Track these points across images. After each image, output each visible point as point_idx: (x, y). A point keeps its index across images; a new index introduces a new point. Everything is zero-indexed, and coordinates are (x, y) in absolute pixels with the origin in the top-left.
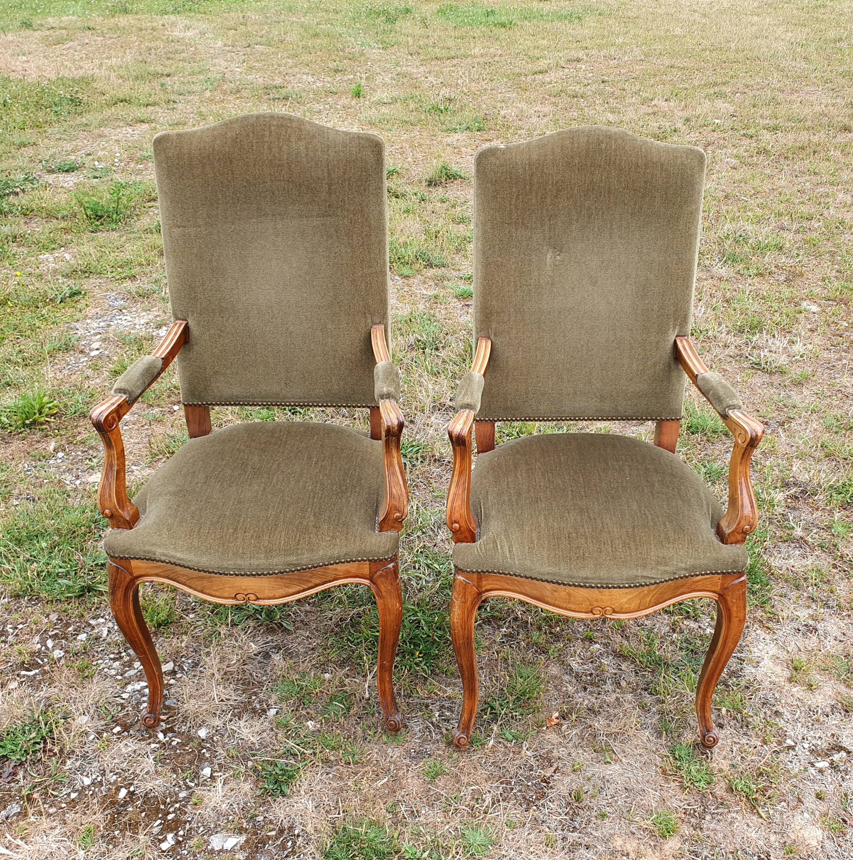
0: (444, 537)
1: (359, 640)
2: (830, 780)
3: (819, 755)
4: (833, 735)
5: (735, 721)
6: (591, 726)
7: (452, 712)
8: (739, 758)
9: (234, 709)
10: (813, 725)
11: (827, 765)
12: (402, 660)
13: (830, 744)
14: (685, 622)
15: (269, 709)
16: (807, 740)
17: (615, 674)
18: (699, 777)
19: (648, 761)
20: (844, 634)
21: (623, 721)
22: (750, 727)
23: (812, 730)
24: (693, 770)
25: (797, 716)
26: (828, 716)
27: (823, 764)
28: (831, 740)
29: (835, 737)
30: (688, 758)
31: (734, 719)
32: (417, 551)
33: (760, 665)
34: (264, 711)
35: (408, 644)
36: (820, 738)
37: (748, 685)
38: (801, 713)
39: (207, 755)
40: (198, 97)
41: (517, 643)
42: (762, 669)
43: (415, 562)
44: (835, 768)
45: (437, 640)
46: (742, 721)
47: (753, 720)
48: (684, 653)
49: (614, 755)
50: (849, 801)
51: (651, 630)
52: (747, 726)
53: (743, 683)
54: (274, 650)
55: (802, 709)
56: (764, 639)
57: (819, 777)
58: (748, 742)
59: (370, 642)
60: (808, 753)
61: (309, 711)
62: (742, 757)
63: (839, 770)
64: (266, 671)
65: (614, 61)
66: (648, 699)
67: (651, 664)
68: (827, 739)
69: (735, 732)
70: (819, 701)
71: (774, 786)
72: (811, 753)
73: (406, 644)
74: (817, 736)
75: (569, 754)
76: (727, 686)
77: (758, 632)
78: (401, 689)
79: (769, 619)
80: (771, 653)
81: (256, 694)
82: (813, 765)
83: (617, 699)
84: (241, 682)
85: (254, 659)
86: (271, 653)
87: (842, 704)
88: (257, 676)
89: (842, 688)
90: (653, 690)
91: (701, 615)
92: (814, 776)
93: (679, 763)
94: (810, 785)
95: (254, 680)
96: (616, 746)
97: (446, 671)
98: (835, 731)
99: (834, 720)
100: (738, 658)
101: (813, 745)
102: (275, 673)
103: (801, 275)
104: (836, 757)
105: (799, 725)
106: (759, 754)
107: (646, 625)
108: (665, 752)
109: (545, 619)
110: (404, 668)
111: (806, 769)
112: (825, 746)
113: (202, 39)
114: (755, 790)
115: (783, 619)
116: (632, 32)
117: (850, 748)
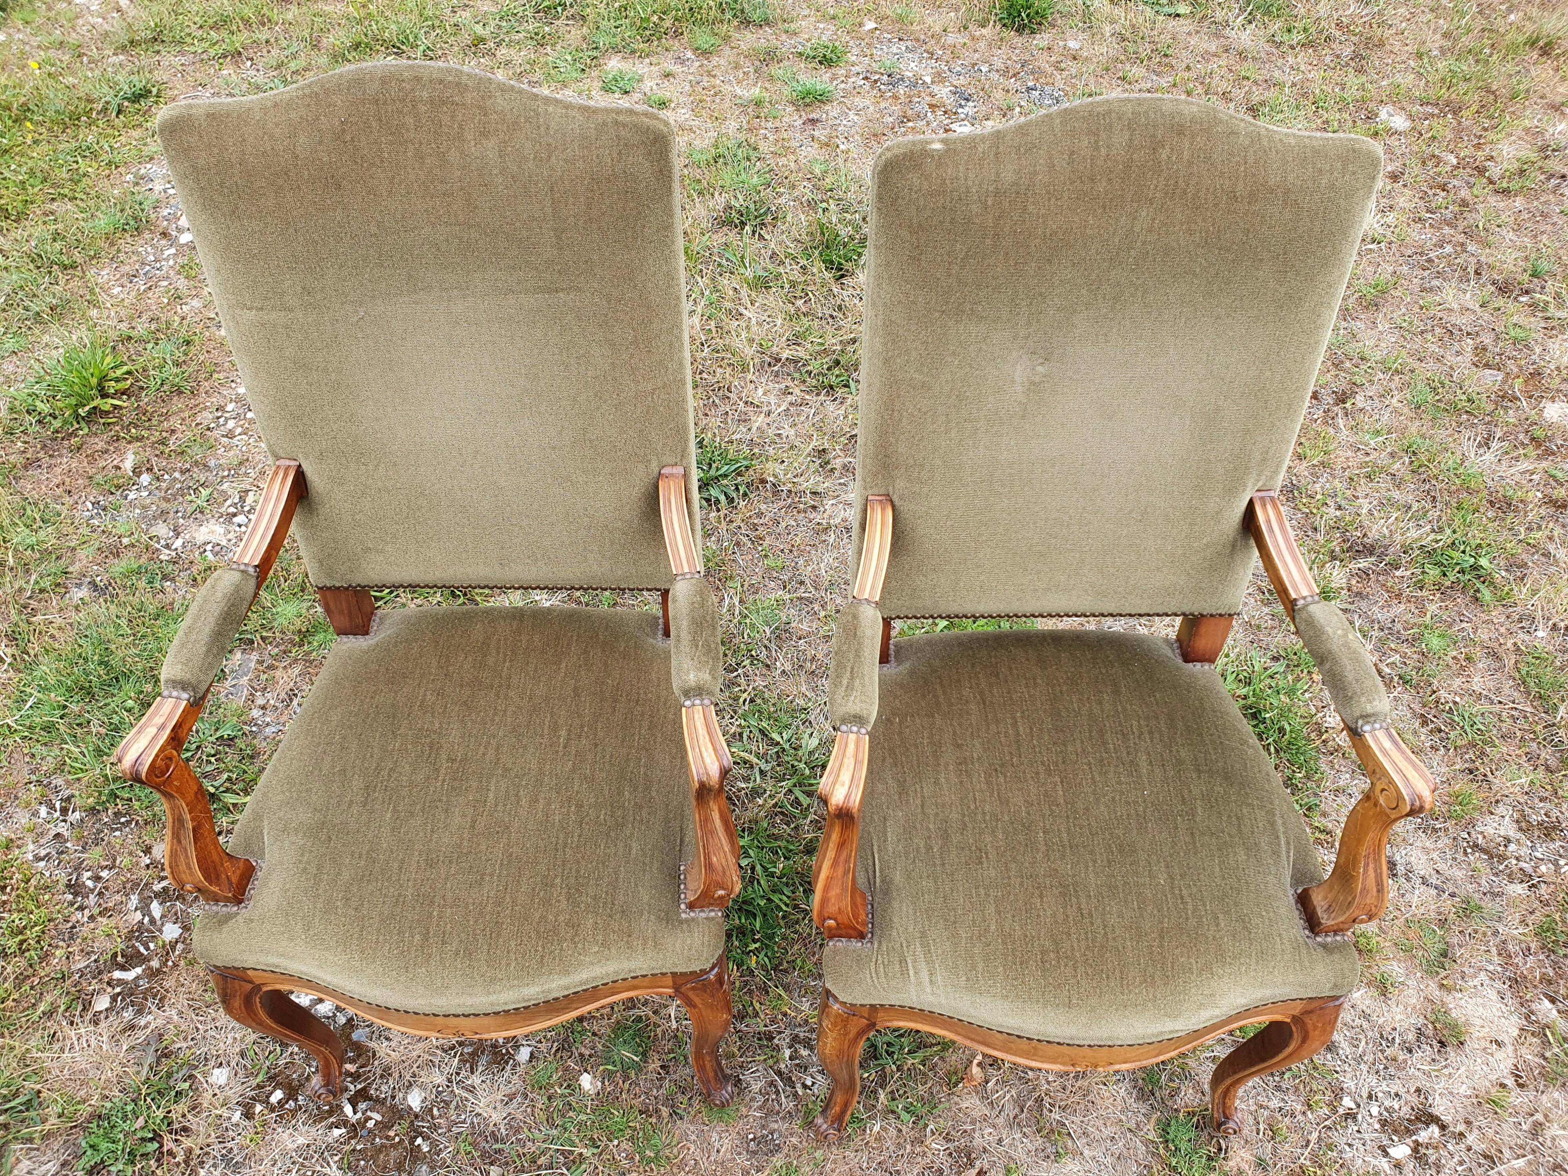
3: (1396, 1132)
4: (1418, 1090)
8: (1269, 1144)
10: (1386, 1068)
11: (1409, 1152)
13: (1413, 1108)
15: (518, 1047)
16: (1377, 1098)
19: (1126, 1152)
20: (1438, 871)
23: (1385, 1078)
25: (1360, 1049)
26: (1410, 1051)
27: (1401, 1151)
28: (1415, 1101)
29: (1422, 1096)
30: (1189, 1150)
32: (745, 702)
34: (511, 1053)
36: (1397, 1094)
38: (1367, 1043)
39: (425, 1149)
44: (1421, 1158)
49: (1070, 1143)
55: (1370, 1034)
58: (1283, 1105)
60: (1378, 1127)
61: (583, 1050)
62: (1273, 1141)
63: (1428, 1163)
68: (1410, 1098)
69: (1261, 1083)
70: (1397, 1018)
72: (1382, 1126)
74: (1393, 1092)
75: (1000, 1141)
82: (1385, 1153)
87: (1435, 1026)
89: (1433, 988)
93: (1174, 1159)
96: (1074, 1122)
98: (1423, 1082)
99: (1421, 1060)
101: (1386, 1109)
104: (1424, 1136)
105: (1365, 1068)
106: (1300, 1131)
108: (1150, 1132)
112: (1406, 1112)
117: (1446, 1119)
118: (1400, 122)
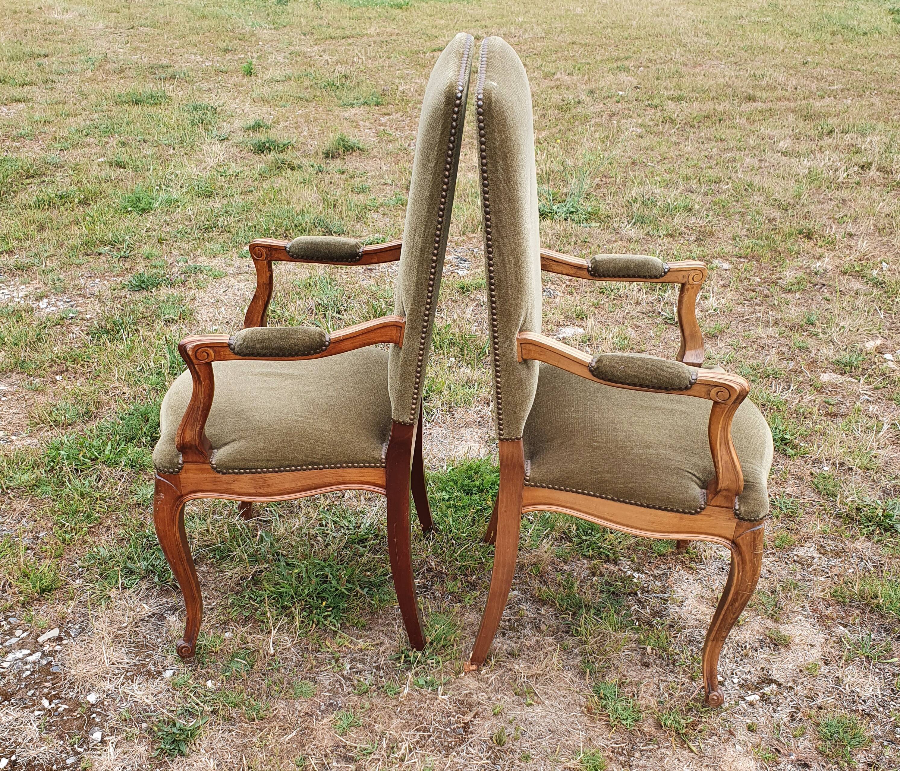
0: (351, 495)
1: (262, 598)
2: (761, 713)
3: (750, 689)
4: (763, 669)
5: (661, 660)
6: (511, 669)
7: (364, 664)
8: (667, 695)
9: (127, 672)
10: (741, 660)
11: (758, 698)
12: (309, 615)
13: (760, 678)
14: (605, 565)
15: (165, 671)
16: (736, 675)
17: (535, 619)
18: (625, 714)
19: (572, 702)
20: (769, 571)
21: (544, 662)
22: (677, 664)
23: (741, 665)
24: (619, 708)
25: (725, 652)
26: (756, 651)
27: (754, 697)
28: (761, 674)
29: (765, 671)
30: (614, 697)
31: (659, 658)
32: (324, 508)
33: (685, 604)
34: (160, 673)
35: (315, 599)
36: (749, 672)
37: (672, 624)
38: (729, 649)
39: (97, 720)
40: (79, 77)
41: (432, 593)
42: (687, 608)
43: (321, 519)
44: (766, 700)
45: (347, 593)
46: (669, 659)
47: (680, 658)
48: (605, 595)
49: (536, 698)
50: (781, 731)
51: (570, 575)
52: (674, 664)
53: (668, 622)
54: (169, 612)
55: (730, 645)
56: (687, 579)
57: (750, 710)
58: (676, 679)
59: (274, 599)
60: (738, 688)
61: (209, 670)
62: (670, 694)
63: (771, 703)
64: (160, 633)
65: (515, 39)
66: (569, 641)
67: (571, 606)
68: (757, 673)
69: (661, 670)
70: (747, 637)
71: (704, 720)
72: (741, 687)
73: (313, 599)
74: (746, 671)
75: (490, 699)
76: (651, 626)
77: (681, 572)
78: (308, 644)
79: (692, 560)
80: (695, 592)
81: (150, 656)
82: (743, 699)
83: (538, 642)
84: (134, 645)
85: (147, 621)
86: (165, 615)
87: (771, 638)
88: (151, 639)
89: (770, 623)
90: (574, 631)
91: (621, 558)
92: (745, 710)
93: (605, 702)
94: (742, 718)
95: (148, 642)
96: (538, 688)
97: (357, 623)
98: (765, 664)
99: (763, 654)
100: (661, 598)
101: (743, 679)
102: (171, 635)
103: (712, 234)
104: (767, 690)
105: (728, 661)
106: (687, 690)
107: (565, 570)
108: (589, 692)
109: (460, 568)
110: (311, 622)
111: (737, 704)
112: (755, 679)
113: (82, 22)
114: (685, 725)
115: (706, 559)
116: (531, 11)
117: (780, 680)
118: (726, 265)
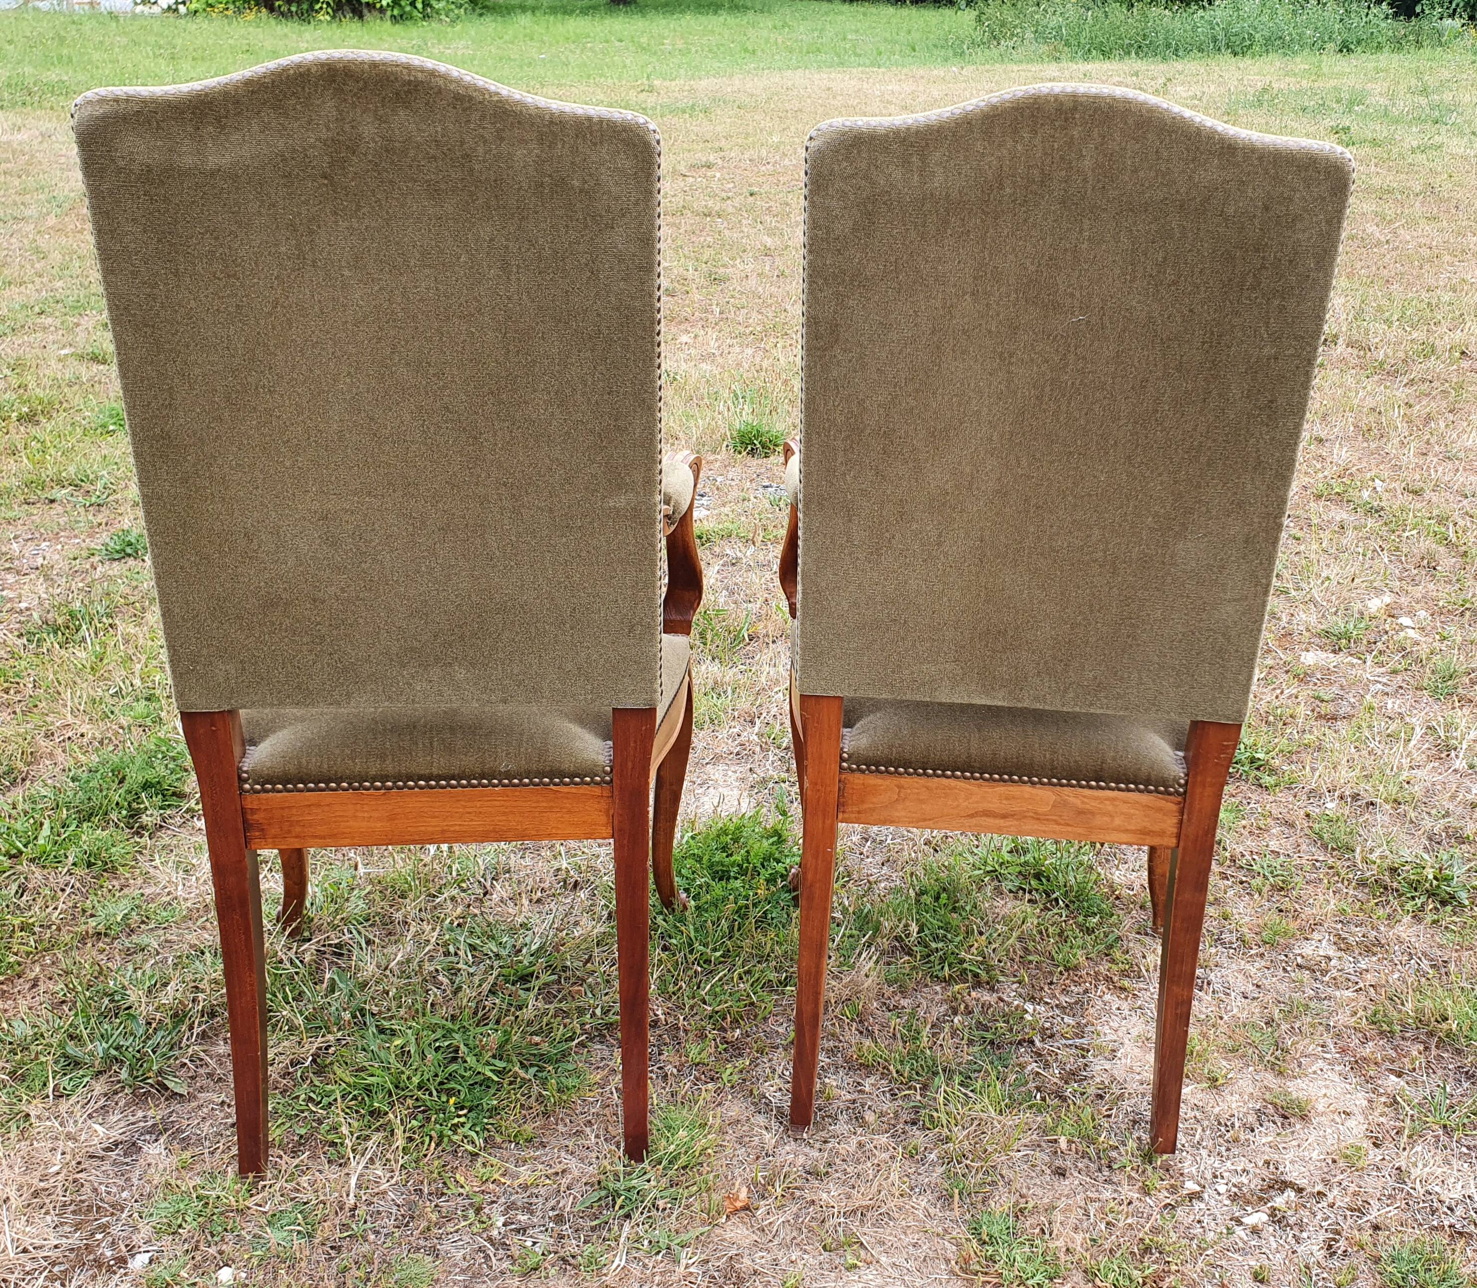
0: (505, 895)
1: (333, 1098)
2: (1274, 1245)
3: (1248, 1203)
4: (1267, 1163)
5: (1086, 1160)
6: (813, 1202)
7: (532, 1213)
8: (1103, 1226)
9: (54, 1264)
10: (1228, 1150)
11: (1265, 1218)
12: (423, 1126)
13: (1264, 1180)
14: (973, 994)
15: (133, 1256)
16: (1222, 1177)
17: (854, 1102)
18: (1030, 1269)
19: (931, 1254)
20: (1258, 986)
21: (876, 1183)
22: (1115, 1166)
23: (1227, 1159)
24: (1018, 1258)
25: (1197, 1137)
26: (1253, 1130)
27: (1258, 1218)
28: (1265, 1173)
29: (1271, 1166)
30: (1007, 1239)
31: (1083, 1157)
32: (451, 923)
33: (1119, 1055)
34: (122, 1261)
35: (435, 1093)
36: (1244, 1171)
37: (1100, 1092)
38: (1203, 1130)
41: (659, 1068)
42: (1123, 1061)
43: (446, 944)
44: (1279, 1222)
45: (495, 1078)
46: (1099, 1158)
47: (1120, 1154)
48: (976, 1049)
49: (862, 1253)
50: (1314, 1278)
51: (913, 1015)
52: (1110, 1167)
53: (1092, 1091)
54: (148, 1137)
55: (1206, 1123)
56: (1119, 1009)
57: (1253, 1243)
58: (1116, 1195)
59: (355, 1098)
60: (1227, 1202)
61: (224, 1247)
62: (1108, 1224)
63: (1288, 1225)
64: (128, 1179)
65: (768, 167)
66: (918, 1138)
67: (917, 1074)
68: (1258, 1171)
69: (1088, 1179)
70: (1234, 1106)
71: (1174, 1268)
72: (1233, 1201)
73: (431, 1095)
74: (1239, 1169)
75: (776, 1262)
76: (1064, 1099)
77: (1107, 997)
78: (422, 1182)
79: (1124, 974)
80: (1135, 1032)
81: (104, 1228)
82: (1239, 1222)
83: (860, 1145)
84: (72, 1208)
85: (102, 1159)
86: (140, 1143)
87: (1275, 1105)
88: (109, 1193)
89: (1270, 1079)
90: (927, 1119)
91: (1002, 979)
92: (1245, 1243)
93: (991, 1249)
94: (1240, 1259)
95: (102, 1200)
96: (866, 1233)
97: (515, 1136)
98: (1270, 1153)
99: (1266, 1136)
100: (1076, 1047)
101: (1235, 1186)
102: (149, 1182)
104: (1279, 1201)
105: (1204, 1153)
106: (1138, 1213)
107: (904, 1007)
108: (961, 1232)
109: (711, 1017)
110: (427, 1139)
111: (1230, 1231)
112: (1256, 1184)
114: (1141, 1281)
115: (1147, 971)
116: (792, 128)
117: (1302, 1182)
